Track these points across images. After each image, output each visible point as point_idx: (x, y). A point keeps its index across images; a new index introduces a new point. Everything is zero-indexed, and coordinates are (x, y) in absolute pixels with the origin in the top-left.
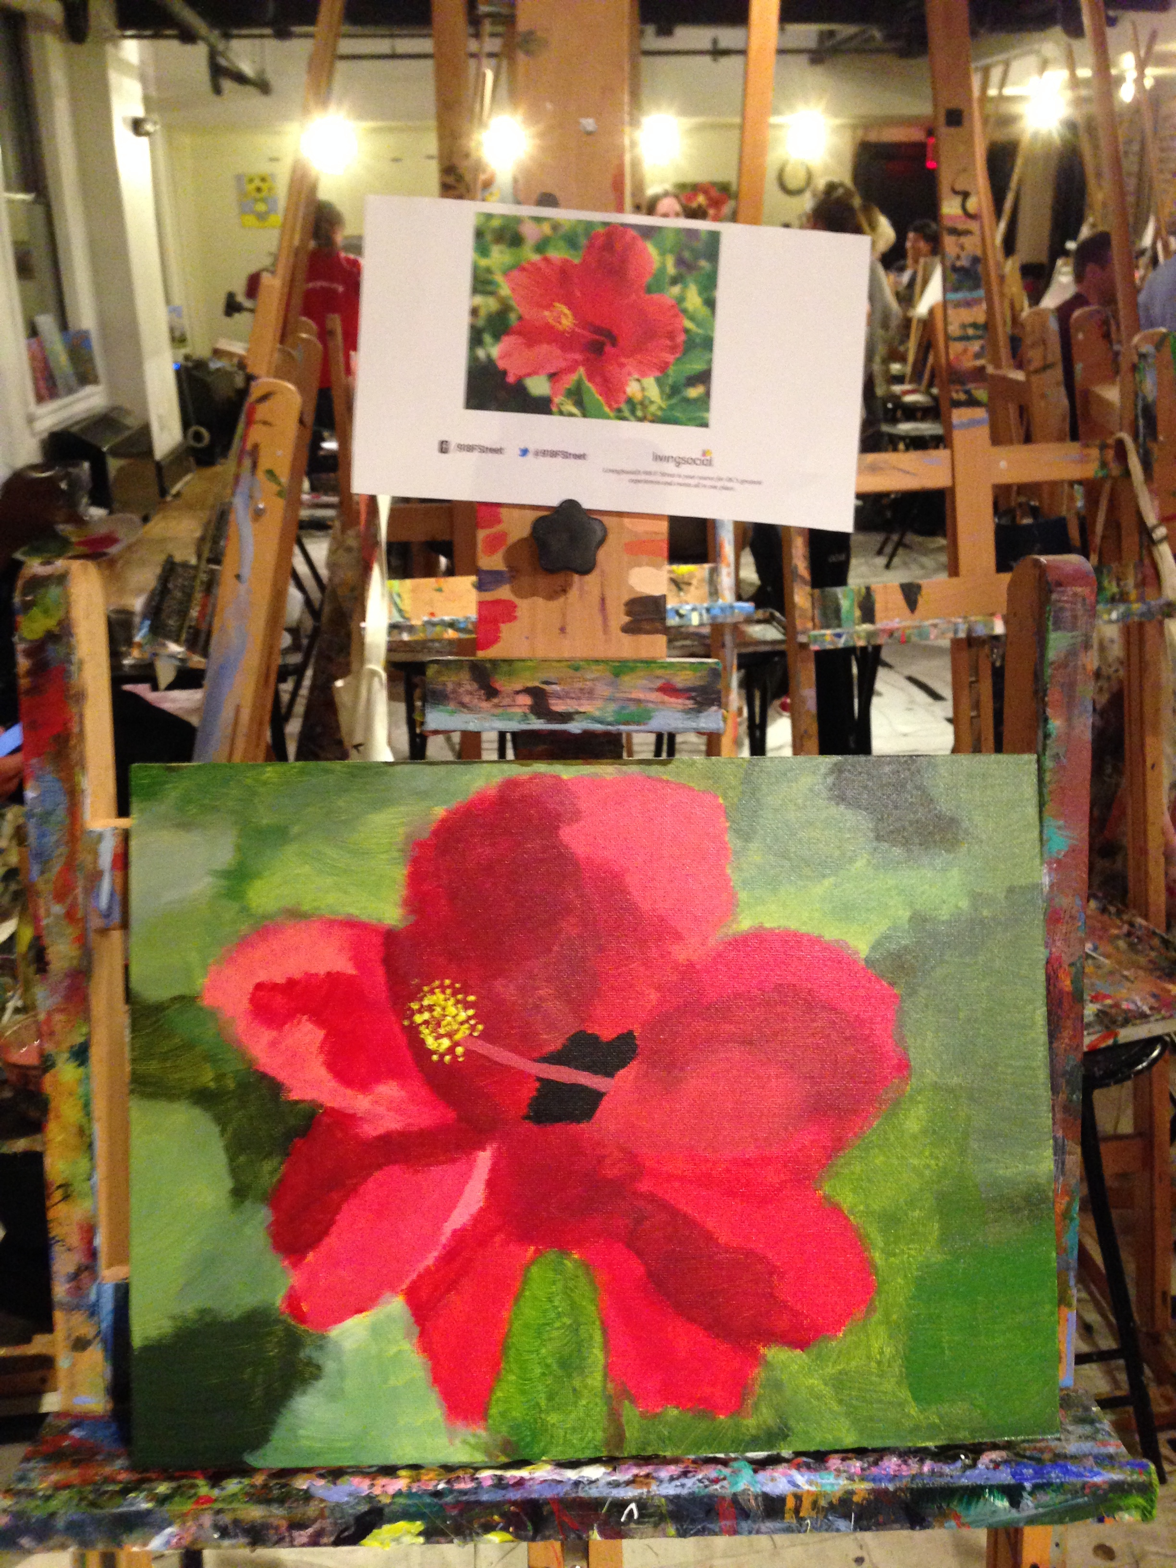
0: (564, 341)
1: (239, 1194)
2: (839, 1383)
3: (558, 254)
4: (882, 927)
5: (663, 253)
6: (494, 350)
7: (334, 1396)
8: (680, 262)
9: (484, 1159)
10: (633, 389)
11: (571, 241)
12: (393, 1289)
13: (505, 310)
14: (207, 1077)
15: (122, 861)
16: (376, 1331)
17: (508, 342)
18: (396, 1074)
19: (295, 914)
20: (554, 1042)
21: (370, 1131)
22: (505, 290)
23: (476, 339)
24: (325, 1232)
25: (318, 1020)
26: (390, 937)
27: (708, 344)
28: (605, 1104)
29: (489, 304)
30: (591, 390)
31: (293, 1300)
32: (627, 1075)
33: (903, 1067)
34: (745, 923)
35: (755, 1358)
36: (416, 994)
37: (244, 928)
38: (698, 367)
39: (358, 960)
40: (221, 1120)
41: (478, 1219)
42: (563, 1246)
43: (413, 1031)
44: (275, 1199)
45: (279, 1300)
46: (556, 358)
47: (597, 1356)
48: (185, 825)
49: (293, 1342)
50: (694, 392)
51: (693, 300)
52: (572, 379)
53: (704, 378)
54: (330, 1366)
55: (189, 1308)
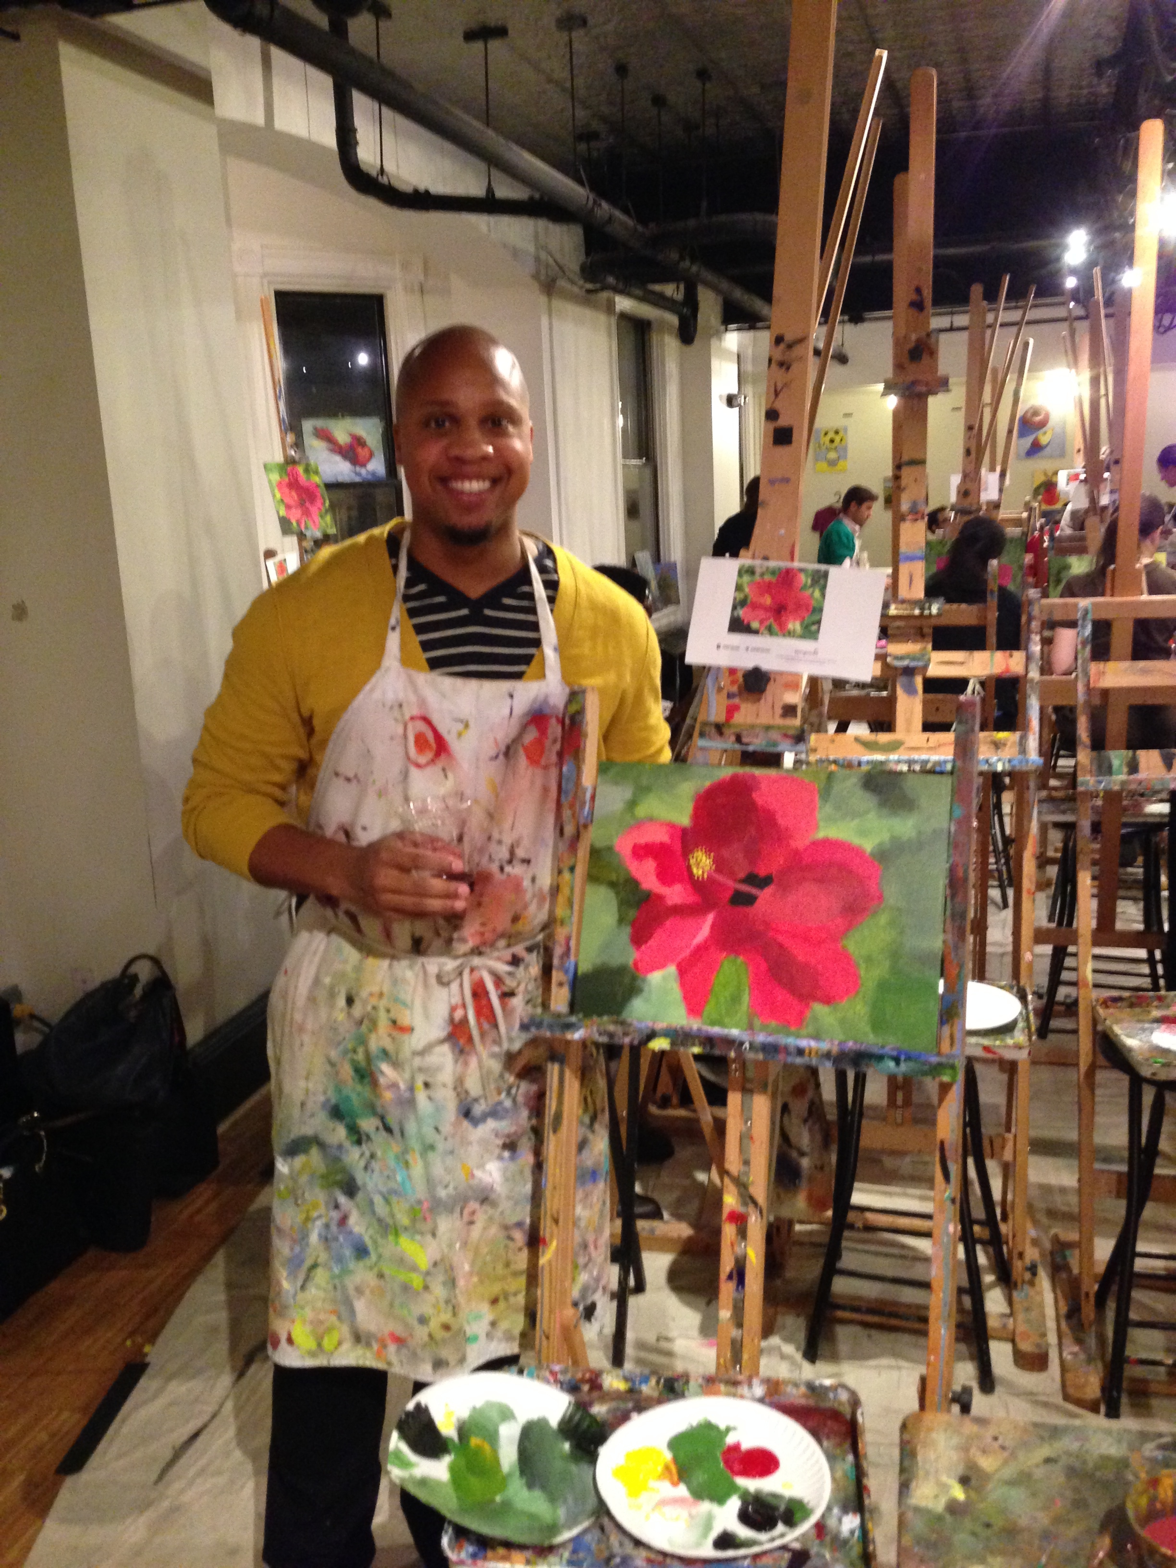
0: (766, 609)
1: (621, 921)
2: (843, 1021)
3: (768, 578)
4: (877, 841)
5: (807, 576)
6: (740, 612)
7: (647, 1000)
8: (813, 580)
9: (710, 918)
10: (790, 626)
11: (773, 573)
12: (672, 961)
13: (746, 597)
14: (614, 877)
15: (593, 798)
16: (664, 978)
17: (745, 609)
18: (680, 881)
19: (651, 819)
20: (742, 875)
21: (670, 903)
22: (747, 590)
23: (734, 608)
24: (650, 938)
25: (655, 858)
26: (684, 831)
27: (821, 610)
28: (759, 901)
29: (740, 596)
30: (775, 627)
31: (636, 964)
32: (769, 890)
33: (880, 898)
34: (821, 834)
35: (807, 1006)
36: (692, 851)
37: (632, 822)
38: (817, 618)
39: (672, 837)
40: (617, 894)
41: (706, 941)
42: (737, 953)
43: (689, 868)
44: (633, 924)
45: (631, 962)
46: (762, 614)
47: (746, 998)
48: (616, 783)
49: (634, 979)
50: (814, 628)
51: (817, 594)
52: (768, 623)
53: (819, 622)
54: (646, 989)
55: (598, 961)
